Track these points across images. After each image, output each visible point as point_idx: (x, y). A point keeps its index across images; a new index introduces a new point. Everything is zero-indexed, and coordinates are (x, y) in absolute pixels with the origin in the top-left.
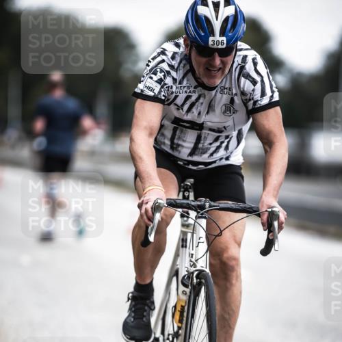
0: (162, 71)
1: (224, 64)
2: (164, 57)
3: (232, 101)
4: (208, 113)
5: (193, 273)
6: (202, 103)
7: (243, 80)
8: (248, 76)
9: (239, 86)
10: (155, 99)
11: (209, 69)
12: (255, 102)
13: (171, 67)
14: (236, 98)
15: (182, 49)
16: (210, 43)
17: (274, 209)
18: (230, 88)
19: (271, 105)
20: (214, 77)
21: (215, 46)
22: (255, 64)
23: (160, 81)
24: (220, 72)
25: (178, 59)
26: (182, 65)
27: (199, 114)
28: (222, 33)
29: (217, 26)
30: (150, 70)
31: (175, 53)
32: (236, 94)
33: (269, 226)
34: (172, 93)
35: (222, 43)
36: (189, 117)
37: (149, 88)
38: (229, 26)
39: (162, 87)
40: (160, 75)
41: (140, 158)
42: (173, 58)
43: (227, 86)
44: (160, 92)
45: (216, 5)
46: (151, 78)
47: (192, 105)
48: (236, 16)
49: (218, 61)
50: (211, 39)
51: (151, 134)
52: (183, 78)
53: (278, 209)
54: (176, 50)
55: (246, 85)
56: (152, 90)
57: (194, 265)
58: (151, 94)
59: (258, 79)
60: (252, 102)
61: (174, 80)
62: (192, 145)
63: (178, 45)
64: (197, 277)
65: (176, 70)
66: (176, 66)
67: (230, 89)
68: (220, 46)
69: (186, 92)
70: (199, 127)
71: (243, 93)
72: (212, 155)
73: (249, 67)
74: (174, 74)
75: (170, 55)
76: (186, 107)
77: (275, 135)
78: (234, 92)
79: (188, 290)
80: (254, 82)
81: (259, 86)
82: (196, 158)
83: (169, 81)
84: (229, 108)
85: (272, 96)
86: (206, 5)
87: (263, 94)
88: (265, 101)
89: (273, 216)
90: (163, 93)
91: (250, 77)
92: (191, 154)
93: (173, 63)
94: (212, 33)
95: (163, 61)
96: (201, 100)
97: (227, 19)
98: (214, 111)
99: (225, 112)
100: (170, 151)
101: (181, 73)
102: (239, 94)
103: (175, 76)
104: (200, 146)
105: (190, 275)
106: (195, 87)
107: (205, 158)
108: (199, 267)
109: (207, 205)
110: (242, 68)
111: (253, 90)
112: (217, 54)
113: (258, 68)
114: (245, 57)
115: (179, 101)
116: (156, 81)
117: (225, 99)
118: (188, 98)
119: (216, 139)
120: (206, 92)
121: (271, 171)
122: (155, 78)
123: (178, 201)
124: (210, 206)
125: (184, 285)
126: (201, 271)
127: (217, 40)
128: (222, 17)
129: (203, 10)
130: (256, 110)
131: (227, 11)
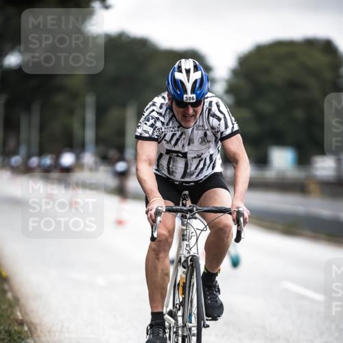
0: (153, 118)
1: (196, 112)
2: (154, 108)
3: (205, 134)
4: (189, 144)
5: (188, 258)
6: (184, 139)
7: (211, 118)
8: (214, 116)
9: (209, 123)
10: (150, 139)
11: (185, 116)
12: (222, 133)
13: (160, 114)
14: (208, 132)
15: (167, 101)
16: (185, 99)
17: (240, 209)
18: (203, 126)
19: (233, 134)
21: (188, 101)
22: (218, 106)
23: (152, 126)
24: (193, 118)
25: (164, 108)
26: (168, 112)
27: (183, 146)
29: (189, 86)
30: (145, 118)
31: (162, 104)
32: (208, 130)
33: (237, 222)
34: (162, 132)
35: (193, 99)
37: (145, 131)
39: (154, 130)
40: (152, 121)
41: (145, 181)
42: (161, 107)
43: (201, 124)
44: (153, 134)
45: (188, 71)
46: (146, 124)
47: (178, 140)
48: (202, 79)
49: (191, 111)
50: (185, 96)
51: (150, 164)
52: (169, 121)
53: (243, 209)
54: (163, 101)
55: (214, 122)
56: (148, 132)
57: (189, 252)
58: (147, 135)
59: (221, 116)
60: (219, 133)
61: (163, 123)
63: (164, 98)
64: (191, 261)
65: (164, 117)
66: (163, 114)
68: (191, 101)
69: (172, 131)
71: (212, 128)
72: (198, 175)
73: (214, 109)
74: (161, 119)
75: (158, 105)
76: (173, 142)
77: (239, 155)
78: (206, 128)
79: (185, 270)
80: (219, 119)
81: (223, 122)
82: (186, 180)
83: (159, 124)
84: (204, 139)
85: (233, 128)
86: (180, 71)
87: (226, 127)
88: (229, 131)
89: (239, 214)
90: (155, 134)
91: (216, 116)
93: (161, 111)
94: (186, 92)
95: (153, 110)
96: (183, 136)
97: (195, 82)
98: (193, 143)
99: (201, 143)
100: (168, 176)
101: (167, 118)
102: (210, 129)
103: (163, 121)
104: (188, 171)
105: (186, 261)
106: (178, 127)
107: (193, 178)
108: (192, 254)
109: (195, 209)
110: (210, 110)
111: (219, 125)
112: (190, 106)
113: (221, 109)
114: (211, 103)
115: (168, 138)
116: (150, 126)
117: (200, 133)
118: (173, 135)
120: (186, 130)
121: (238, 182)
122: (149, 124)
123: (174, 208)
124: (197, 210)
125: (184, 267)
126: (193, 256)
127: (190, 96)
128: (192, 80)
129: (178, 76)
130: (223, 139)
131: (196, 76)
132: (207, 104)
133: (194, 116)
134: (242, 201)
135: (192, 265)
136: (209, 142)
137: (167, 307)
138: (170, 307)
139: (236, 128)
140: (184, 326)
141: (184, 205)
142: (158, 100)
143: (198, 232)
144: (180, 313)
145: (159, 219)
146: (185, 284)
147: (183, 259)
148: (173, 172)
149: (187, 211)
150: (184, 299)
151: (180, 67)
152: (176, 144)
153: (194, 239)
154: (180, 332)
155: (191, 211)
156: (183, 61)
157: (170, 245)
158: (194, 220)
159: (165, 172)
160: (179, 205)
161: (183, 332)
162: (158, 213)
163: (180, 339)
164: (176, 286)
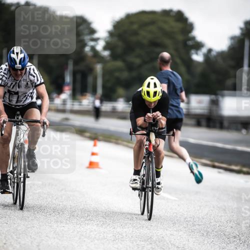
0: (1, 75)
1: (22, 73)
3: (27, 84)
4: (19, 88)
5: (19, 144)
7: (30, 76)
8: (32, 75)
9: (29, 78)
11: (17, 75)
12: (35, 83)
14: (29, 83)
19: (41, 84)
20: (19, 77)
21: (17, 68)
22: (34, 70)
23: (1, 79)
25: (7, 70)
26: (8, 73)
27: (16, 89)
28: (20, 64)
29: (18, 61)
32: (28, 81)
34: (6, 82)
36: (13, 90)
38: (22, 60)
39: (2, 81)
40: (1, 77)
42: (5, 70)
43: (25, 78)
44: (1, 83)
45: (17, 53)
47: (14, 86)
48: (24, 57)
49: (19, 72)
50: (16, 66)
52: (9, 77)
53: (46, 120)
54: (6, 67)
55: (32, 78)
59: (35, 75)
61: (6, 78)
62: (16, 100)
63: (6, 65)
64: (21, 145)
67: (26, 80)
68: (19, 68)
69: (11, 82)
70: (17, 93)
71: (31, 81)
72: (24, 102)
73: (32, 72)
74: (6, 76)
75: (4, 69)
76: (11, 87)
80: (34, 77)
81: (36, 78)
82: (18, 104)
83: (4, 78)
84: (27, 86)
86: (14, 53)
87: (38, 80)
88: (39, 83)
90: (3, 83)
92: (17, 103)
93: (5, 72)
94: (16, 64)
95: (2, 72)
96: (16, 84)
97: (21, 59)
98: (21, 87)
100: (9, 103)
101: (9, 75)
105: (18, 146)
106: (14, 80)
107: (21, 103)
109: (23, 120)
110: (30, 72)
111: (34, 79)
113: (35, 72)
114: (30, 69)
115: (9, 85)
117: (25, 83)
118: (11, 84)
119: (24, 97)
125: (17, 149)
126: (22, 143)
127: (18, 66)
128: (19, 58)
129: (12, 55)
130: (36, 86)
131: (21, 56)
132: (28, 69)
133: (21, 74)
134: (46, 116)
135: (21, 148)
136: (29, 87)
137: (9, 169)
138: (11, 169)
139: (42, 81)
140: (17, 177)
141: (18, 118)
142: (4, 66)
143: (24, 132)
144: (15, 172)
145: (5, 125)
146: (18, 157)
147: (17, 145)
148: (11, 100)
149: (19, 122)
150: (17, 164)
151: (13, 51)
152: (13, 88)
153: (22, 135)
154: (16, 181)
155: (21, 121)
156: (15, 47)
157: (9, 141)
158: (22, 126)
159: (8, 101)
160: (15, 118)
161: (17, 181)
162: (4, 122)
163: (16, 184)
164: (14, 158)
